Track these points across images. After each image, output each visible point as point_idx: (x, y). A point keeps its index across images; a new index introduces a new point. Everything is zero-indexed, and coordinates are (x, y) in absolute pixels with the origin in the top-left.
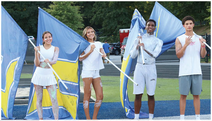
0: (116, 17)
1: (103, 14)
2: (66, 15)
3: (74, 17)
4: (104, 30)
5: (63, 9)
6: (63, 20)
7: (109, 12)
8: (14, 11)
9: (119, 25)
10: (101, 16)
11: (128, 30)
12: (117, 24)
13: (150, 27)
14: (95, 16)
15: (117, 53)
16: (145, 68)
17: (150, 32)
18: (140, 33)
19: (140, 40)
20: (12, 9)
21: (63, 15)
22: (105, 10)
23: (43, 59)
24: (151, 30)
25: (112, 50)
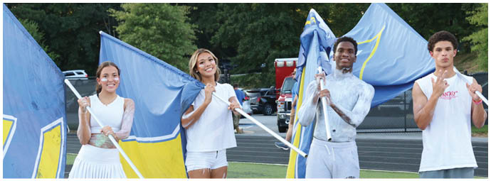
0: (269, 32)
1: (240, 24)
2: (158, 26)
3: (175, 29)
4: (242, 60)
5: (152, 13)
6: (152, 36)
7: (252, 21)
8: (47, 14)
9: (274, 49)
10: (234, 29)
11: (294, 62)
12: (269, 46)
13: (344, 54)
14: (221, 30)
15: (269, 109)
16: (331, 151)
17: (343, 67)
18: (321, 65)
19: (322, 81)
20: (43, 10)
21: (151, 25)
22: (244, 17)
23: (99, 126)
24: (346, 60)
25: (258, 103)
